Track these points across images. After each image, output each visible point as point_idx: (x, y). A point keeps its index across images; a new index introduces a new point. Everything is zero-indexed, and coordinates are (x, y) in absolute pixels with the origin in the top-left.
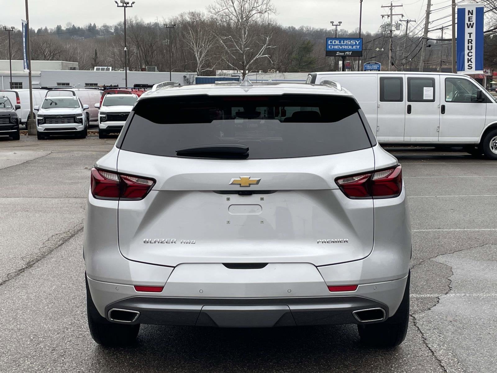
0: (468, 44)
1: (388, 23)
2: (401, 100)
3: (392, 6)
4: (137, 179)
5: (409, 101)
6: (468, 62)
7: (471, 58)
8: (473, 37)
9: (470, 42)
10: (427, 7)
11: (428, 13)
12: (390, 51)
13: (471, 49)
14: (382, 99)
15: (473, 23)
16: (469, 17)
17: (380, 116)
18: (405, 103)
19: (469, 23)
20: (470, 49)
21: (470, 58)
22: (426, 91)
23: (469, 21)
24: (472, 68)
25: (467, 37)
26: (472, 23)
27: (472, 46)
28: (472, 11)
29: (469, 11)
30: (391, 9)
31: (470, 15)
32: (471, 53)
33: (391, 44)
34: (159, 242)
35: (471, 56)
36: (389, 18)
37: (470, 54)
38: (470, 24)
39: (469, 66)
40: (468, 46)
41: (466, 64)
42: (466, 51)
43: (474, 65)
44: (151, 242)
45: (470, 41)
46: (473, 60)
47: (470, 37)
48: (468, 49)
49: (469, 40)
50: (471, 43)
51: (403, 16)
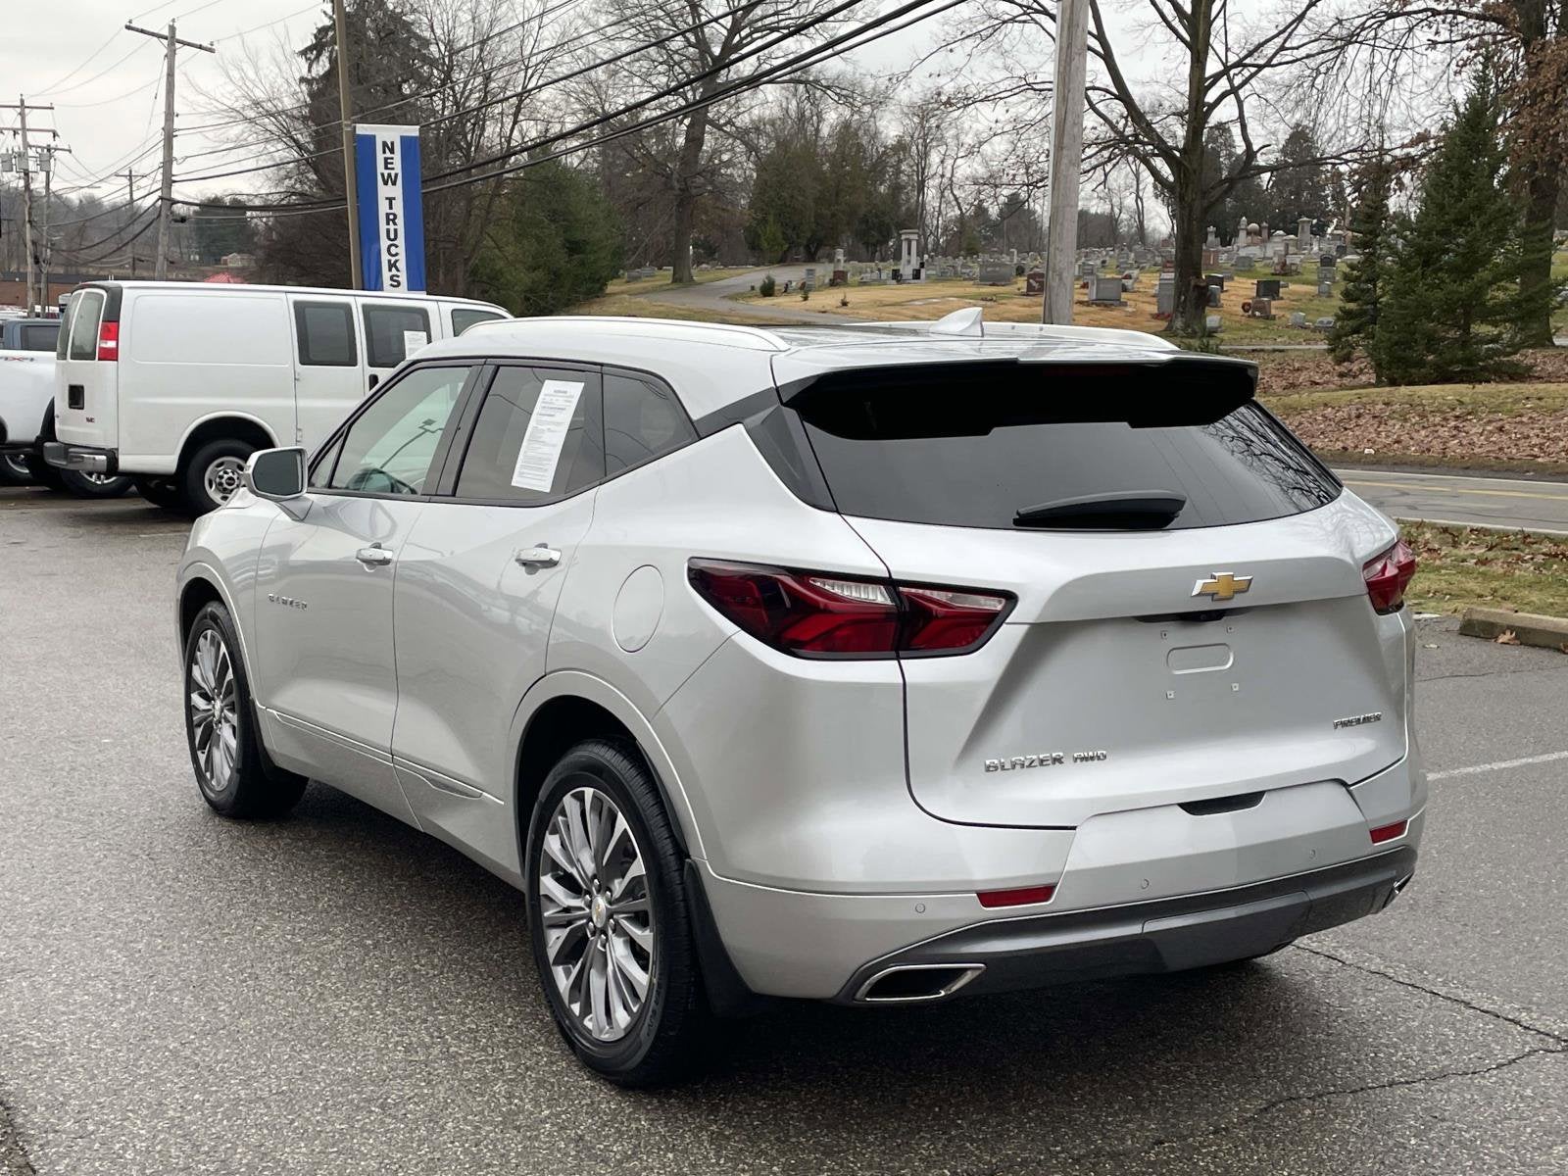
0: (388, 224)
1: (16, 150)
2: (353, 362)
3: (22, 105)
4: (950, 595)
5: (372, 364)
6: (390, 270)
7: (396, 261)
8: (398, 208)
9: (391, 219)
10: (166, 120)
11: (169, 136)
12: (28, 225)
13: (395, 239)
14: (306, 358)
15: (396, 175)
16: (386, 159)
17: (302, 403)
18: (362, 369)
19: (386, 172)
20: (392, 236)
21: (393, 259)
22: (411, 340)
23: (386, 168)
24: (399, 284)
25: (383, 208)
26: (393, 173)
27: (396, 230)
28: (392, 143)
29: (385, 144)
30: (22, 115)
31: (388, 155)
32: (397, 246)
33: (30, 208)
34: (1023, 766)
35: (397, 254)
36: (19, 137)
37: (393, 250)
38: (389, 175)
39: (392, 278)
40: (388, 231)
41: (386, 274)
42: (384, 243)
43: (403, 278)
44: (1003, 768)
45: (391, 217)
46: (402, 265)
47: (391, 208)
48: (389, 238)
49: (388, 215)
50: (395, 224)
51: (55, 135)
